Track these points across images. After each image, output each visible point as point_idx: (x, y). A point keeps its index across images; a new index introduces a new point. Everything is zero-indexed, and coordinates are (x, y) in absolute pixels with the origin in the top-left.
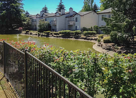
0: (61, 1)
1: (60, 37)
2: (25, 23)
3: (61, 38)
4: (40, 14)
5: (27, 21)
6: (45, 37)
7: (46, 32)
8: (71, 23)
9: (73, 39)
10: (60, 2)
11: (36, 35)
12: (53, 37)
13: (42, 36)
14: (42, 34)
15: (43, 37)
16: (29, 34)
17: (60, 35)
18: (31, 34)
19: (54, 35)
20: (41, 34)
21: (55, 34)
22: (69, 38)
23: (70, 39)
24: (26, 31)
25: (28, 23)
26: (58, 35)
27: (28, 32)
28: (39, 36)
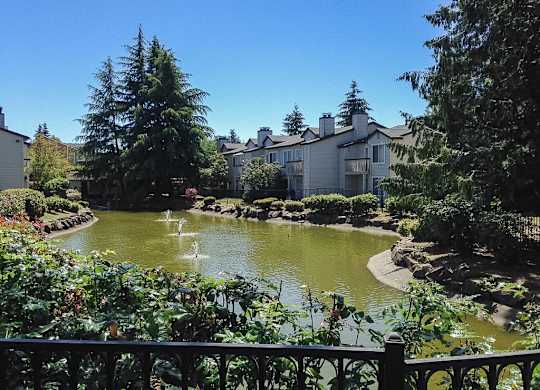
0: (354, 86)
1: (302, 218)
2: (209, 171)
3: (307, 224)
4: (259, 139)
5: (215, 164)
6: (256, 220)
7: (260, 201)
8: (357, 167)
9: (347, 228)
10: (351, 90)
11: (232, 211)
12: (280, 221)
13: (247, 216)
14: (248, 210)
15: (249, 219)
16: (211, 209)
17: (306, 211)
18: (218, 209)
19: (285, 213)
20: (245, 211)
21: (290, 209)
22: (334, 223)
23: (337, 227)
24: (206, 198)
25: (217, 174)
26: (297, 214)
27: (211, 202)
28: (239, 215)
